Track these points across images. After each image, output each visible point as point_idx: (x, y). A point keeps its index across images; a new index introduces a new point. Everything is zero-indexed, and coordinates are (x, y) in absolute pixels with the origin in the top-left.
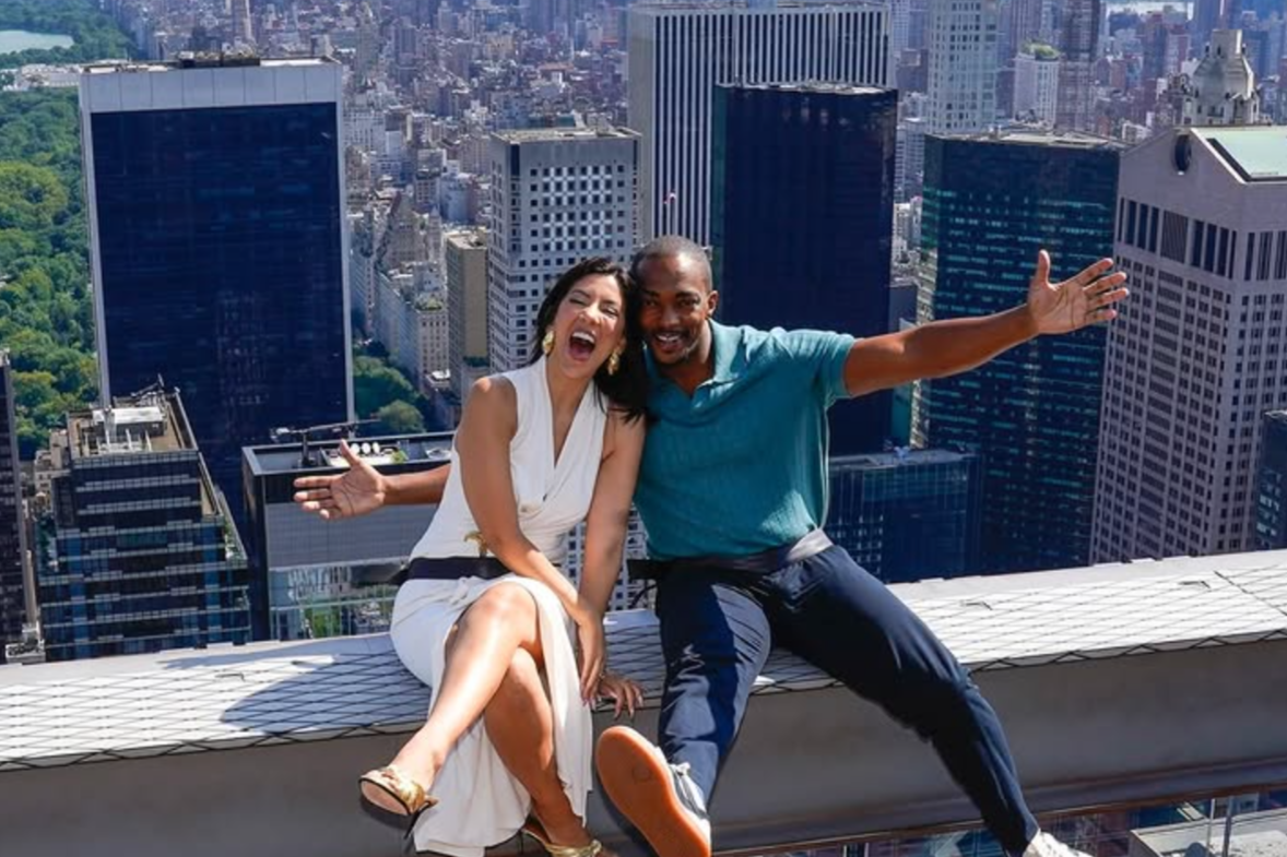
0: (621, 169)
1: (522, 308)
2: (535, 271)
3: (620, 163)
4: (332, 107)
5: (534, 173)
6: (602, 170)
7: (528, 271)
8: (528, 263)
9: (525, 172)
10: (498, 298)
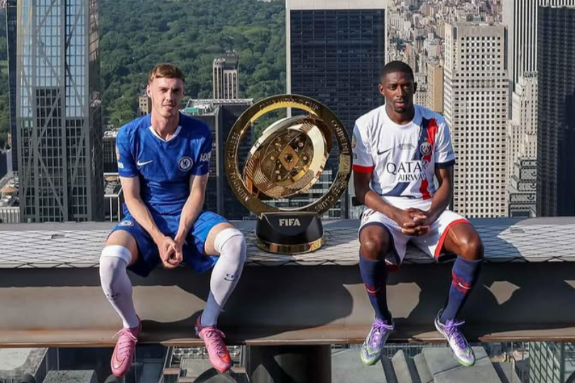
0: (499, 38)
1: (457, 93)
2: (463, 78)
3: (498, 36)
4: (383, 11)
5: (463, 39)
6: (491, 38)
7: (460, 78)
8: (460, 75)
9: (459, 38)
10: (448, 89)
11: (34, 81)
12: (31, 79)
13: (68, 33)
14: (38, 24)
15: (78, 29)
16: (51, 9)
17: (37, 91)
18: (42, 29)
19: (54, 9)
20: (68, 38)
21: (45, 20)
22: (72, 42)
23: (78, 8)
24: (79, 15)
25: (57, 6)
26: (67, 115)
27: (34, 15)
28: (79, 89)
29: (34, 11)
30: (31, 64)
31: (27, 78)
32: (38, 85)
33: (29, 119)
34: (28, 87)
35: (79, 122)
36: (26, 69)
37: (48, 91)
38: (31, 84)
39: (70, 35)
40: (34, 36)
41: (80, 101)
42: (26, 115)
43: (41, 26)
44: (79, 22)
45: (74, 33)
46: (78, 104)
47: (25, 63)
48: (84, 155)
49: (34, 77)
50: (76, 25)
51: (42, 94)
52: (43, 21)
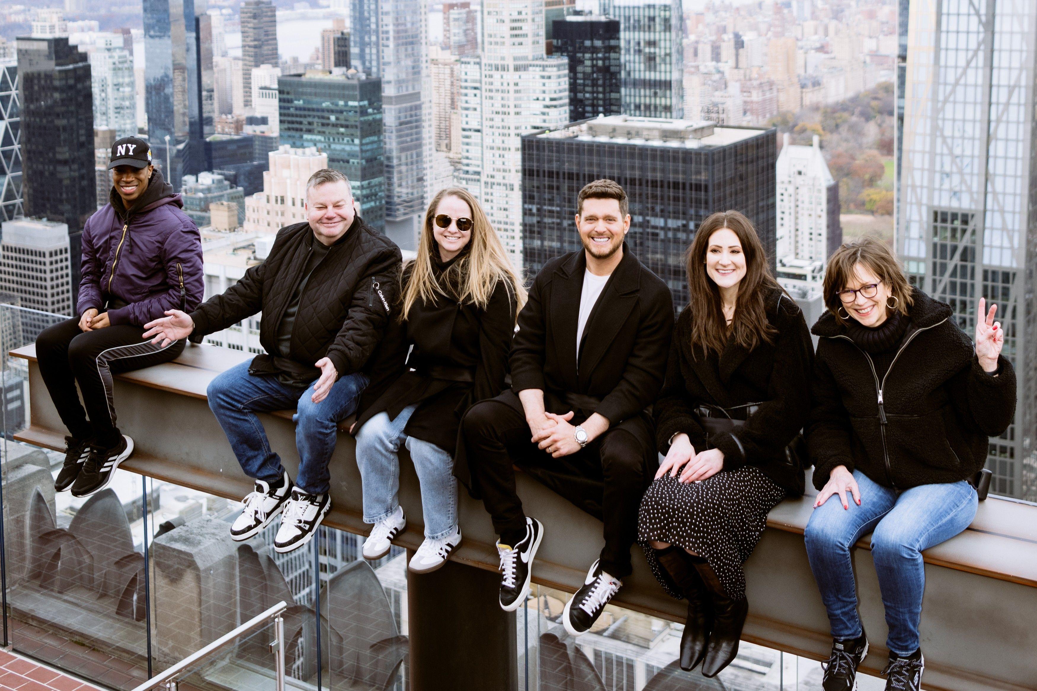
11: (931, 198)
12: (925, 191)
13: (993, 117)
14: (941, 98)
15: (1013, 110)
16: (964, 73)
17: (936, 213)
18: (949, 107)
19: (971, 73)
20: (993, 125)
21: (953, 91)
22: (1001, 133)
23: (1015, 74)
24: (1015, 87)
25: (977, 68)
26: (986, 261)
27: (936, 82)
28: (1009, 217)
29: (936, 75)
30: (926, 166)
31: (919, 190)
32: (936, 203)
33: (918, 260)
34: (920, 204)
35: (1007, 277)
36: (917, 174)
37: (954, 216)
38: (925, 201)
39: (998, 121)
40: (934, 119)
41: (1011, 239)
42: (913, 253)
43: (946, 101)
44: (1014, 99)
45: (1004, 118)
46: (1006, 243)
47: (917, 163)
48: (1014, 335)
49: (931, 190)
50: (1008, 104)
51: (944, 220)
52: (950, 94)
